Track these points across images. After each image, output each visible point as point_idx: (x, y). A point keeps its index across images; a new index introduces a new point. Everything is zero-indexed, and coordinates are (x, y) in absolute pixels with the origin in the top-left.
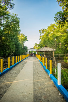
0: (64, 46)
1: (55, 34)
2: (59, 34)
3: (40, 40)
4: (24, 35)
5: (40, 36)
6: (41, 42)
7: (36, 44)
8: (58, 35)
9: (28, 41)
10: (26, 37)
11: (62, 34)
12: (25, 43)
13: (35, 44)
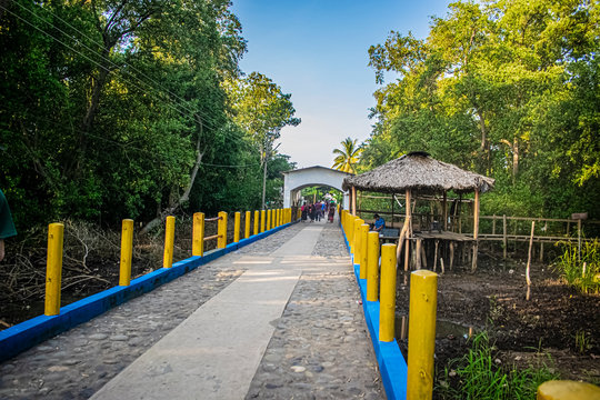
0: (557, 154)
1: (484, 69)
2: (514, 73)
3: (376, 120)
4: (273, 86)
5: (377, 94)
6: (379, 129)
7: (349, 145)
8: (508, 82)
9: (296, 122)
10: (288, 97)
11: (531, 75)
12: (277, 136)
13: (342, 148)
